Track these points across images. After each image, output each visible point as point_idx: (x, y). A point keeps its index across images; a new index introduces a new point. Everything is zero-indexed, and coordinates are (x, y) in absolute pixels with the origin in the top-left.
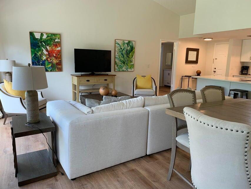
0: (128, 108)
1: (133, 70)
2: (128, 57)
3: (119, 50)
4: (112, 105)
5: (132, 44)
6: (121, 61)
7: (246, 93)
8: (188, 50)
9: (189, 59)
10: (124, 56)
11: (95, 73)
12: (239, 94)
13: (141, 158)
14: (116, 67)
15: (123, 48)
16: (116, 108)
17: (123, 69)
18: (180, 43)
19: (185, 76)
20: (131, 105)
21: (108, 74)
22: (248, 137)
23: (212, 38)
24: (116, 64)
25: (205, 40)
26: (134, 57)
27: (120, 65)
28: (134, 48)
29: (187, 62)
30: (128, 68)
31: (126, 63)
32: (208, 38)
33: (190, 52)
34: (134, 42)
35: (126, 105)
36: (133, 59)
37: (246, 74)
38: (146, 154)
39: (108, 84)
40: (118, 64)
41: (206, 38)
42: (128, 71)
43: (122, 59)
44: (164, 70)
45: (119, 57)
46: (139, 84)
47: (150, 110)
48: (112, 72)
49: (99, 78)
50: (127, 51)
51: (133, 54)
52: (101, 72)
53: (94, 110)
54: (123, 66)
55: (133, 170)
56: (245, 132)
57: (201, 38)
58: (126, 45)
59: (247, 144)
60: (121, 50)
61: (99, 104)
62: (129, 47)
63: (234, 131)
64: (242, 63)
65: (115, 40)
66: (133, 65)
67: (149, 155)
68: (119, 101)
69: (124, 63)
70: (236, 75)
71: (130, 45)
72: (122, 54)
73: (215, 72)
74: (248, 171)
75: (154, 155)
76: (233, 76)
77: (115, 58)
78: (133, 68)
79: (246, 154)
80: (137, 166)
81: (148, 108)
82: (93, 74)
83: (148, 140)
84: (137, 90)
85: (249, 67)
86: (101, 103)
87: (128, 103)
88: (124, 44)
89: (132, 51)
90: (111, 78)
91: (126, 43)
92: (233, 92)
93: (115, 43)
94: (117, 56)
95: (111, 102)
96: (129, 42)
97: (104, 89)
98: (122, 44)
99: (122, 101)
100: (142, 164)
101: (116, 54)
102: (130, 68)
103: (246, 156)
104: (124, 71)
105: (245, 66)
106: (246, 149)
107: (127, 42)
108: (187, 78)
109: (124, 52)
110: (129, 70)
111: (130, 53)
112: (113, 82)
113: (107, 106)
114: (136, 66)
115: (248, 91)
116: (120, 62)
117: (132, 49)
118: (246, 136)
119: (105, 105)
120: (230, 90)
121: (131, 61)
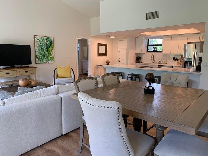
0: (42, 96)
1: (53, 62)
2: (48, 50)
3: (39, 44)
4: (26, 95)
5: (51, 39)
6: (41, 54)
7: (138, 76)
8: (99, 45)
9: (100, 52)
10: (44, 50)
11: (15, 66)
12: (134, 77)
13: (58, 139)
14: (37, 60)
15: (42, 43)
16: (29, 97)
17: (44, 61)
18: (92, 39)
19: (98, 66)
20: (45, 93)
21: (28, 67)
22: (118, 111)
23: (115, 36)
24: (37, 57)
25: (110, 37)
26: (53, 50)
27: (41, 58)
28: (53, 43)
29: (99, 54)
30: (49, 60)
31: (46, 56)
32: (112, 36)
33: (101, 47)
34: (52, 38)
35: (40, 94)
36: (53, 52)
37: (140, 62)
38: (62, 134)
39: (29, 76)
40: (39, 57)
41: (111, 36)
42: (48, 63)
43: (42, 52)
44: (82, 61)
45: (40, 51)
46: (59, 74)
47: (62, 97)
48: (33, 64)
49: (20, 71)
50: (46, 45)
51: (53, 48)
52: (22, 65)
53: (5, 102)
54: (44, 59)
55: (49, 151)
56: (116, 108)
57: (107, 36)
58: (45, 40)
59: (119, 116)
60: (41, 45)
61: (13, 95)
62: (48, 42)
63: (109, 108)
64: (136, 54)
65: (34, 36)
66: (53, 57)
67: (65, 135)
68: (34, 91)
69: (44, 56)
70: (133, 63)
71: (49, 40)
72: (42, 48)
73: (119, 61)
74: (123, 137)
75: (69, 133)
76: (131, 64)
77: (35, 51)
78: (53, 60)
79: (119, 124)
80: (53, 146)
81: (61, 95)
82: (13, 67)
83: (63, 122)
84: (58, 79)
85: (141, 57)
86: (15, 95)
87: (42, 92)
88: (43, 39)
89: (51, 45)
90: (32, 70)
91: (45, 39)
92: (130, 76)
93: (35, 39)
94: (37, 49)
95: (25, 92)
96: (48, 38)
97: (23, 80)
98: (41, 39)
99: (37, 91)
100: (58, 144)
101: (36, 48)
102: (51, 60)
103: (120, 125)
104: (45, 63)
105: (139, 57)
106: (119, 120)
107: (46, 37)
108: (99, 67)
109: (43, 46)
110: (50, 62)
111: (49, 47)
112: (34, 73)
113: (20, 96)
114: (56, 58)
115: (139, 75)
116: (40, 56)
117: (51, 44)
118: (117, 111)
119: (19, 96)
120: (128, 75)
121: (51, 54)
